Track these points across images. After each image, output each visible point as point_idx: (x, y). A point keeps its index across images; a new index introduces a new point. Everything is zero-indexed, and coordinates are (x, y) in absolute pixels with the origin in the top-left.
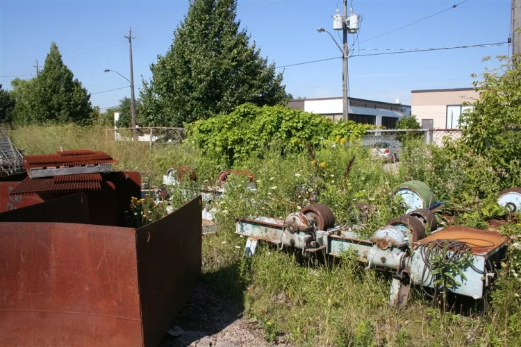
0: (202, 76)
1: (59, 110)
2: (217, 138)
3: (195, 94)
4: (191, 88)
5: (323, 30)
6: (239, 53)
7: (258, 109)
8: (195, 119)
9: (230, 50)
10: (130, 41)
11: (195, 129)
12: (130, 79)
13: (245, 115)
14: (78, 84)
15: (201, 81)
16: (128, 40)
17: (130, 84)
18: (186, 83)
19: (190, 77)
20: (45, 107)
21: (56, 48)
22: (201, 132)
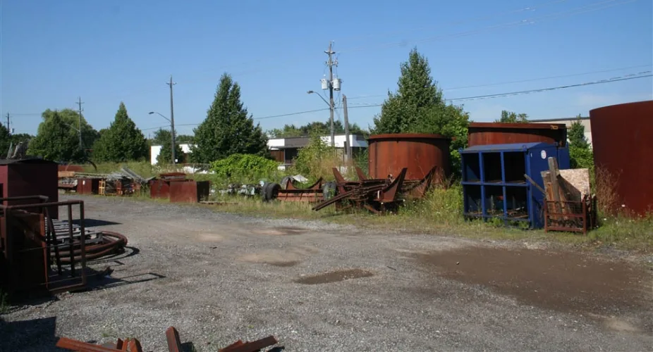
0: (219, 138)
1: (126, 150)
2: (224, 169)
3: (217, 146)
4: (215, 143)
5: (311, 92)
6: (239, 124)
7: (242, 156)
8: (215, 160)
9: (235, 122)
10: (171, 87)
11: (215, 165)
12: (170, 119)
13: (236, 158)
14: (138, 131)
15: (219, 141)
16: (169, 86)
17: (170, 124)
18: (212, 141)
19: (214, 138)
20: (117, 149)
21: (124, 106)
22: (218, 166)
